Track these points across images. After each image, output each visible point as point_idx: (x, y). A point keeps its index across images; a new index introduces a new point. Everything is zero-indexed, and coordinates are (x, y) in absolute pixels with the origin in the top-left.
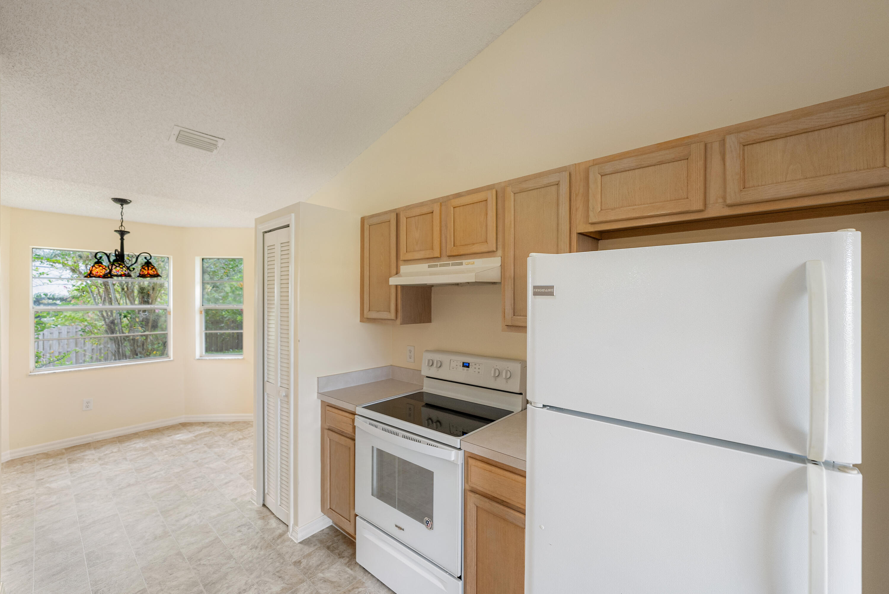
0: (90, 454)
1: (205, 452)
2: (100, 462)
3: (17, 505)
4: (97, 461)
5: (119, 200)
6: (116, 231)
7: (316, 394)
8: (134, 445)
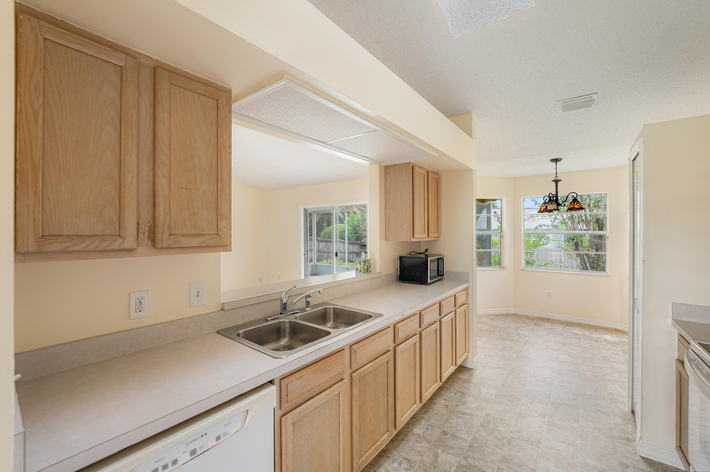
0: (547, 325)
1: (618, 354)
2: (548, 331)
3: (503, 333)
4: (547, 330)
5: (555, 160)
6: (552, 181)
7: (671, 319)
8: (573, 330)
